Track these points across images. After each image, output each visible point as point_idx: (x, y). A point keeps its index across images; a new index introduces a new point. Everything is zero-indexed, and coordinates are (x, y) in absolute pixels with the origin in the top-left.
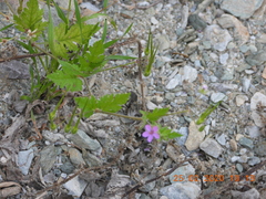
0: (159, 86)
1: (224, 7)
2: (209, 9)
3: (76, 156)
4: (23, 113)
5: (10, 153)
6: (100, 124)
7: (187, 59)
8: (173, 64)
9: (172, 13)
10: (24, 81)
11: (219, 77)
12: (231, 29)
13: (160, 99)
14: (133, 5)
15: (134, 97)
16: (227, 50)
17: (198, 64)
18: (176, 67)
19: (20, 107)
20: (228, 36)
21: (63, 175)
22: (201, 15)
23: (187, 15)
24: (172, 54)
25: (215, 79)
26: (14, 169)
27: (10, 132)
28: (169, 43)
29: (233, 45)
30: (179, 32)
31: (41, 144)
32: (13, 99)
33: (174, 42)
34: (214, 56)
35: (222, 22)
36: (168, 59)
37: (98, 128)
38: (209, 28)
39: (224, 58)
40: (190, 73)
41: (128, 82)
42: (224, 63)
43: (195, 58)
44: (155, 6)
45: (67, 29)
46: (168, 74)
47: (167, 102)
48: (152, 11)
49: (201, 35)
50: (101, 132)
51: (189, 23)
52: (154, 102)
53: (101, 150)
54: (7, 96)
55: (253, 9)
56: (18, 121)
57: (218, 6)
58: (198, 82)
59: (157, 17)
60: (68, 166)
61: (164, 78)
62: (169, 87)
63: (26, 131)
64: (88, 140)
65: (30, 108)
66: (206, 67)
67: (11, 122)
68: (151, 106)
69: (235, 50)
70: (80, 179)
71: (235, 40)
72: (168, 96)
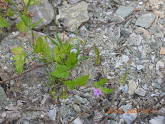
0: (112, 67)
1: (137, 24)
2: (130, 26)
3: (77, 108)
4: (48, 92)
5: (45, 112)
6: (86, 90)
7: (123, 52)
8: (117, 56)
9: (113, 31)
10: (47, 77)
11: (139, 57)
12: (142, 34)
13: (113, 73)
14: (94, 31)
15: (100, 75)
16: (141, 44)
17: (128, 53)
18: (118, 57)
19: (46, 89)
20: (141, 38)
21: (72, 118)
22: (126, 30)
23: (119, 31)
24: (116, 51)
25: (137, 59)
26: (48, 119)
27: (43, 102)
28: (113, 46)
29: (144, 41)
30: (117, 40)
31: (59, 105)
32: (42, 86)
33: (116, 45)
34: (135, 48)
35: (136, 31)
36: (114, 54)
37: (85, 92)
38: (131, 35)
39: (140, 48)
40: (125, 58)
41: (96, 68)
42: (141, 50)
43: (127, 51)
44: (104, 30)
45: (59, 49)
46: (115, 61)
47: (116, 74)
48: (103, 32)
49: (128, 39)
50: (87, 94)
51: (121, 34)
52: (110, 75)
53: (88, 103)
54: (39, 85)
55: (151, 22)
56: (46, 96)
57: (134, 24)
58: (130, 62)
59: (106, 35)
60: (73, 113)
61: (113, 63)
62: (116, 67)
63: (51, 100)
64: (81, 99)
65: (51, 89)
66: (132, 54)
67: (43, 97)
68: (109, 77)
69: (145, 43)
70: (80, 118)
71: (144, 39)
72: (116, 71)
